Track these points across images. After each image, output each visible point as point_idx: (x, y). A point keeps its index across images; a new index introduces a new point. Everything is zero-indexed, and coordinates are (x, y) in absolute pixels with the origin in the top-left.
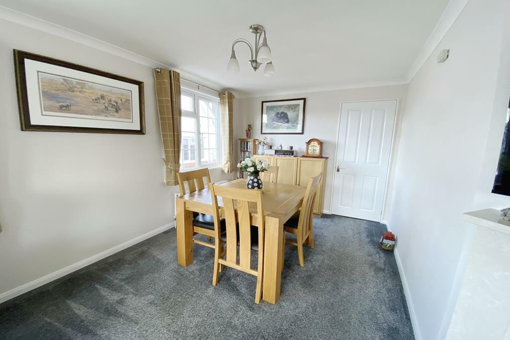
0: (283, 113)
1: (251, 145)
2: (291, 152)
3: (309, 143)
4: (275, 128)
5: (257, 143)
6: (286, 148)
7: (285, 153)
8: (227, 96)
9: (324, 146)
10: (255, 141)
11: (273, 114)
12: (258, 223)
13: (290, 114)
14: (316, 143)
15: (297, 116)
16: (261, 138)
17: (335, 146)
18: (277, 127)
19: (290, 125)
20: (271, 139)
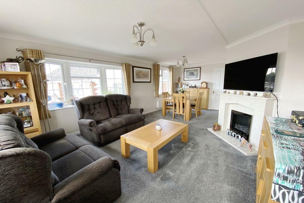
0: (192, 72)
1: (180, 85)
2: (195, 87)
3: (202, 83)
4: (189, 78)
5: (182, 84)
6: (193, 85)
7: (193, 87)
8: (171, 68)
9: (208, 85)
10: (181, 83)
11: (188, 73)
12: (184, 102)
13: (195, 73)
14: (205, 83)
15: (198, 73)
16: (184, 82)
17: (212, 84)
18: (190, 78)
19: (195, 77)
20: (188, 82)
